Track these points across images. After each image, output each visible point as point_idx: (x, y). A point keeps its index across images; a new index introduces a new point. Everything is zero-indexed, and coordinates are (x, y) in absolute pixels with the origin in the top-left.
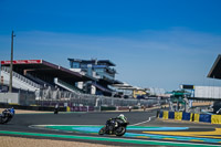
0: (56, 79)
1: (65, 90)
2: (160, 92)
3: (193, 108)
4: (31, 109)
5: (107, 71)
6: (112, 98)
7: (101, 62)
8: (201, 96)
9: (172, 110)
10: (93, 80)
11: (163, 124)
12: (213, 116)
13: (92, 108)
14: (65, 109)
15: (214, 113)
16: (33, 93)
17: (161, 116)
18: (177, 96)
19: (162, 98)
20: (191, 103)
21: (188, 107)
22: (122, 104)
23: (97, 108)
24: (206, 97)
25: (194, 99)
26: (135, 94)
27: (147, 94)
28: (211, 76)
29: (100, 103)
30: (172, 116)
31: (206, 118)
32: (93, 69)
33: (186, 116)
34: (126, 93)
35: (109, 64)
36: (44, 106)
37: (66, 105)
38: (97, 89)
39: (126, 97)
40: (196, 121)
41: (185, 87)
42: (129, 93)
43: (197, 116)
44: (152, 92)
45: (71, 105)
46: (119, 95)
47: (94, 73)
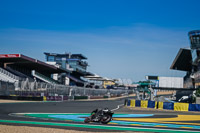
0: (33, 72)
1: (41, 81)
2: (128, 83)
3: (157, 96)
4: (11, 98)
5: (80, 64)
6: (85, 88)
7: (74, 56)
8: (164, 86)
9: (139, 98)
10: (67, 72)
11: (130, 111)
12: (176, 104)
13: (66, 97)
14: (41, 99)
15: (177, 101)
16: (13, 84)
17: (129, 104)
18: (143, 86)
19: (129, 88)
20: (156, 92)
21: (153, 96)
22: (93, 93)
23: (71, 98)
24: (170, 86)
25: (158, 88)
26: (105, 84)
27: (116, 85)
28: (174, 68)
29: (73, 93)
30: (138, 104)
31: (169, 106)
32: (67, 62)
33: (151, 104)
34: (97, 83)
35: (81, 57)
36: (22, 96)
37: (42, 94)
38: (71, 80)
39: (97, 87)
40: (161, 108)
41: (150, 78)
42: (99, 83)
43: (161, 104)
44: (120, 82)
45: (47, 95)
46: (91, 85)
47: (68, 66)
